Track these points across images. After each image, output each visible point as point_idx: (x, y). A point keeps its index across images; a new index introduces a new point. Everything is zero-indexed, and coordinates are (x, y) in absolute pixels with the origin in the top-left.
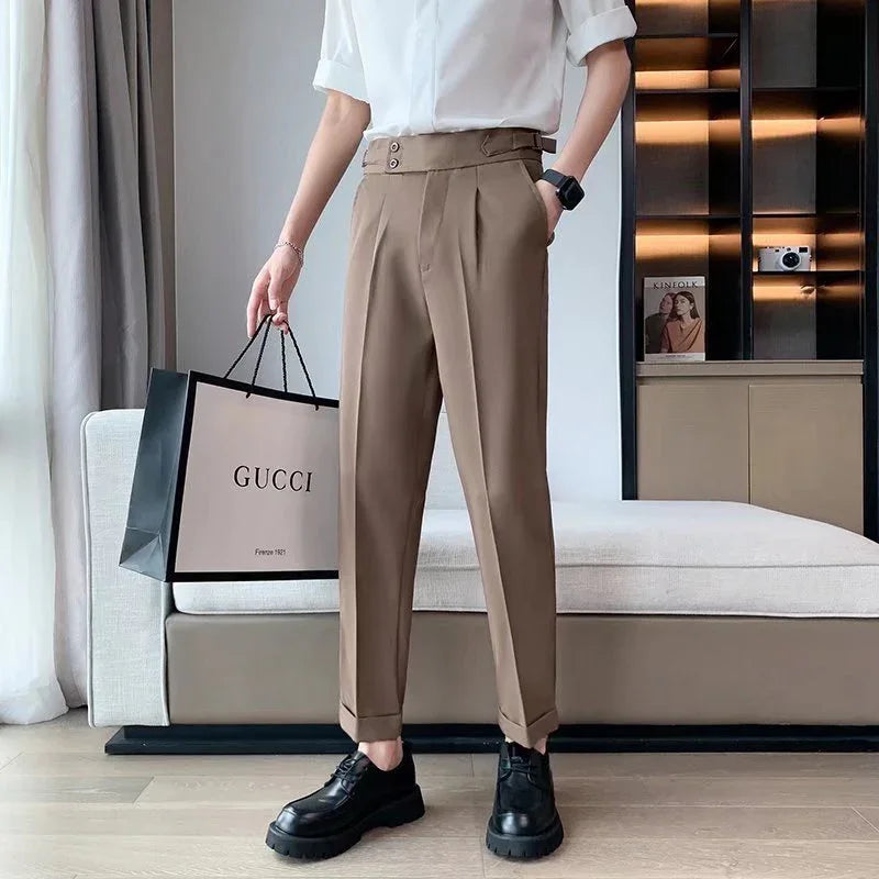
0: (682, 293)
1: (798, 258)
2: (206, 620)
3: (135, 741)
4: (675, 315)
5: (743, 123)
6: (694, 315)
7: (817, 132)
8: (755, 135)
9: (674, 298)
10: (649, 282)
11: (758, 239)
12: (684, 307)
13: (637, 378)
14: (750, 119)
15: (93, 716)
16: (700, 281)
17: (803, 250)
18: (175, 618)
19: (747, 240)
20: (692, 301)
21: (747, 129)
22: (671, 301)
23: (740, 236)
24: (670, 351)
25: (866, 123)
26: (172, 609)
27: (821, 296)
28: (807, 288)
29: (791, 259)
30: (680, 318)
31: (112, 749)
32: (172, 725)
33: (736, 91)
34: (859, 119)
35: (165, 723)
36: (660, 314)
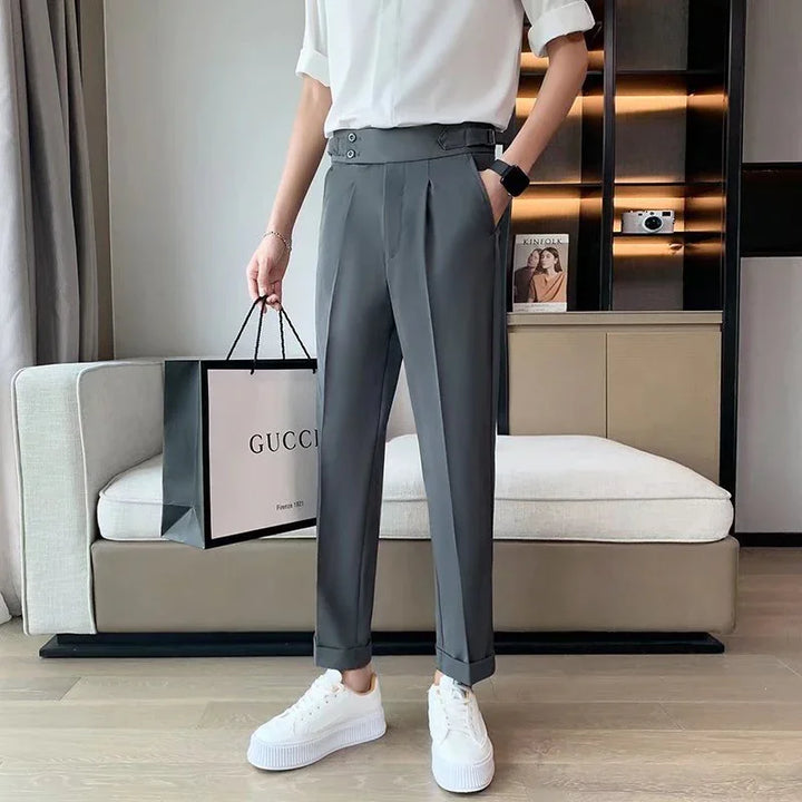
0: (549, 249)
1: (660, 221)
2: (126, 546)
3: (66, 647)
4: (541, 269)
5: (606, 99)
6: (558, 268)
7: (688, 106)
8: (618, 109)
9: (541, 253)
10: (520, 239)
11: (619, 202)
12: (549, 262)
13: (508, 326)
14: (614, 95)
15: (27, 626)
16: (565, 238)
17: (666, 214)
18: (100, 544)
19: (608, 203)
20: (556, 256)
21: (610, 104)
22: (538, 256)
23: (601, 200)
24: (536, 301)
25: (730, 99)
26: (97, 536)
27: (689, 252)
28: (673, 245)
29: (653, 223)
30: (545, 271)
31: (46, 653)
32: (99, 634)
33: (599, 73)
34: (722, 96)
35: (93, 632)
36: (527, 268)
